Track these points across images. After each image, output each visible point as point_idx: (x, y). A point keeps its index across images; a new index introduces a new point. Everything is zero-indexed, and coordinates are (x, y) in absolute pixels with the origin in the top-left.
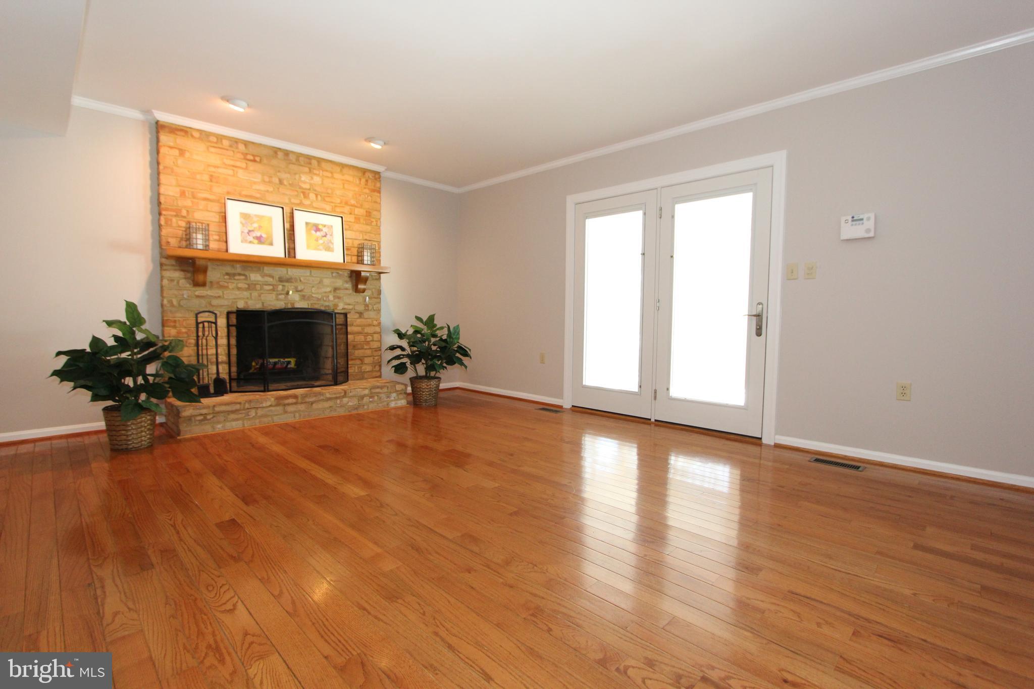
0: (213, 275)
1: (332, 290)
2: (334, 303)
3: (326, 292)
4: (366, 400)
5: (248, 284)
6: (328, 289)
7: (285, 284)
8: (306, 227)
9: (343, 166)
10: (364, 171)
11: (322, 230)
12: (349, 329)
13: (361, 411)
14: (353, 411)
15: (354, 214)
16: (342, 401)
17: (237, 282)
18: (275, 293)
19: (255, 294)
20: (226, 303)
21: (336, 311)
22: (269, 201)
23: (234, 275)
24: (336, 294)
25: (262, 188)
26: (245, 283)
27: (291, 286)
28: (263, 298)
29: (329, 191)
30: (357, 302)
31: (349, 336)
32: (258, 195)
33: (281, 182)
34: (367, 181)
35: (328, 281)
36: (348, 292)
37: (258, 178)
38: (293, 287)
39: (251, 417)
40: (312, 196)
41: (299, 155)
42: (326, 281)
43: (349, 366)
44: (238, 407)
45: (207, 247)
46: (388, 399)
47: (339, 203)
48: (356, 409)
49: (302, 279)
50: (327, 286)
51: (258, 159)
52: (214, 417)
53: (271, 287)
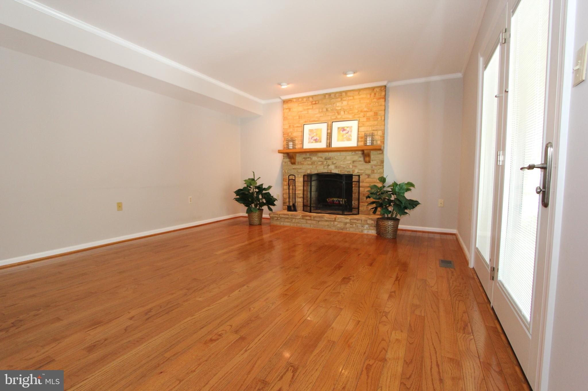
0: (299, 159)
1: (352, 162)
2: (352, 170)
3: (348, 164)
4: (348, 225)
5: (312, 162)
6: (349, 162)
7: (327, 161)
8: (338, 130)
9: (359, 90)
10: (373, 89)
11: (346, 130)
12: (361, 184)
13: (345, 231)
14: (340, 230)
15: (366, 116)
16: (334, 223)
17: (307, 161)
18: (323, 165)
19: (314, 166)
20: (303, 171)
21: (354, 174)
22: (322, 121)
23: (307, 158)
24: (354, 165)
25: (318, 115)
26: (311, 162)
27: (330, 162)
28: (317, 168)
29: (351, 107)
30: (367, 169)
31: (361, 189)
32: (317, 120)
33: (327, 110)
34: (375, 94)
35: (349, 157)
36: (361, 163)
37: (317, 111)
38: (331, 162)
39: (293, 222)
40: (342, 113)
41: (335, 93)
42: (348, 158)
43: (360, 206)
44: (287, 216)
45: (294, 148)
46: (362, 228)
47: (357, 112)
48: (342, 229)
49: (336, 158)
50: (349, 160)
51: (317, 102)
52: (280, 219)
53: (321, 163)
